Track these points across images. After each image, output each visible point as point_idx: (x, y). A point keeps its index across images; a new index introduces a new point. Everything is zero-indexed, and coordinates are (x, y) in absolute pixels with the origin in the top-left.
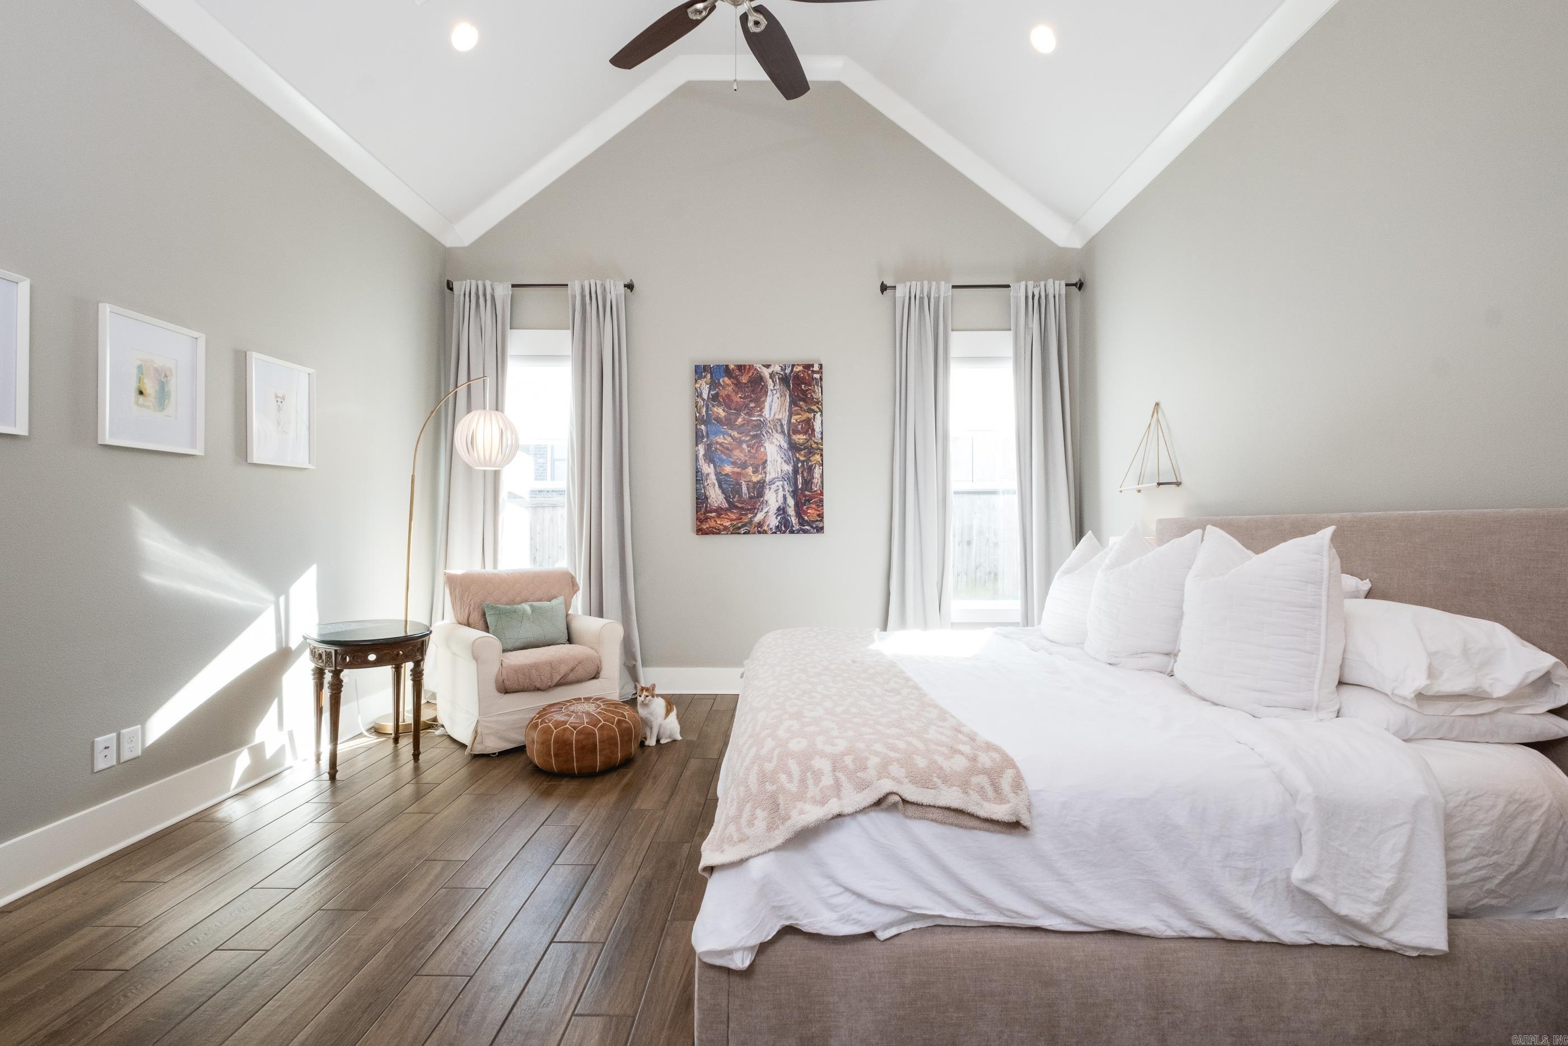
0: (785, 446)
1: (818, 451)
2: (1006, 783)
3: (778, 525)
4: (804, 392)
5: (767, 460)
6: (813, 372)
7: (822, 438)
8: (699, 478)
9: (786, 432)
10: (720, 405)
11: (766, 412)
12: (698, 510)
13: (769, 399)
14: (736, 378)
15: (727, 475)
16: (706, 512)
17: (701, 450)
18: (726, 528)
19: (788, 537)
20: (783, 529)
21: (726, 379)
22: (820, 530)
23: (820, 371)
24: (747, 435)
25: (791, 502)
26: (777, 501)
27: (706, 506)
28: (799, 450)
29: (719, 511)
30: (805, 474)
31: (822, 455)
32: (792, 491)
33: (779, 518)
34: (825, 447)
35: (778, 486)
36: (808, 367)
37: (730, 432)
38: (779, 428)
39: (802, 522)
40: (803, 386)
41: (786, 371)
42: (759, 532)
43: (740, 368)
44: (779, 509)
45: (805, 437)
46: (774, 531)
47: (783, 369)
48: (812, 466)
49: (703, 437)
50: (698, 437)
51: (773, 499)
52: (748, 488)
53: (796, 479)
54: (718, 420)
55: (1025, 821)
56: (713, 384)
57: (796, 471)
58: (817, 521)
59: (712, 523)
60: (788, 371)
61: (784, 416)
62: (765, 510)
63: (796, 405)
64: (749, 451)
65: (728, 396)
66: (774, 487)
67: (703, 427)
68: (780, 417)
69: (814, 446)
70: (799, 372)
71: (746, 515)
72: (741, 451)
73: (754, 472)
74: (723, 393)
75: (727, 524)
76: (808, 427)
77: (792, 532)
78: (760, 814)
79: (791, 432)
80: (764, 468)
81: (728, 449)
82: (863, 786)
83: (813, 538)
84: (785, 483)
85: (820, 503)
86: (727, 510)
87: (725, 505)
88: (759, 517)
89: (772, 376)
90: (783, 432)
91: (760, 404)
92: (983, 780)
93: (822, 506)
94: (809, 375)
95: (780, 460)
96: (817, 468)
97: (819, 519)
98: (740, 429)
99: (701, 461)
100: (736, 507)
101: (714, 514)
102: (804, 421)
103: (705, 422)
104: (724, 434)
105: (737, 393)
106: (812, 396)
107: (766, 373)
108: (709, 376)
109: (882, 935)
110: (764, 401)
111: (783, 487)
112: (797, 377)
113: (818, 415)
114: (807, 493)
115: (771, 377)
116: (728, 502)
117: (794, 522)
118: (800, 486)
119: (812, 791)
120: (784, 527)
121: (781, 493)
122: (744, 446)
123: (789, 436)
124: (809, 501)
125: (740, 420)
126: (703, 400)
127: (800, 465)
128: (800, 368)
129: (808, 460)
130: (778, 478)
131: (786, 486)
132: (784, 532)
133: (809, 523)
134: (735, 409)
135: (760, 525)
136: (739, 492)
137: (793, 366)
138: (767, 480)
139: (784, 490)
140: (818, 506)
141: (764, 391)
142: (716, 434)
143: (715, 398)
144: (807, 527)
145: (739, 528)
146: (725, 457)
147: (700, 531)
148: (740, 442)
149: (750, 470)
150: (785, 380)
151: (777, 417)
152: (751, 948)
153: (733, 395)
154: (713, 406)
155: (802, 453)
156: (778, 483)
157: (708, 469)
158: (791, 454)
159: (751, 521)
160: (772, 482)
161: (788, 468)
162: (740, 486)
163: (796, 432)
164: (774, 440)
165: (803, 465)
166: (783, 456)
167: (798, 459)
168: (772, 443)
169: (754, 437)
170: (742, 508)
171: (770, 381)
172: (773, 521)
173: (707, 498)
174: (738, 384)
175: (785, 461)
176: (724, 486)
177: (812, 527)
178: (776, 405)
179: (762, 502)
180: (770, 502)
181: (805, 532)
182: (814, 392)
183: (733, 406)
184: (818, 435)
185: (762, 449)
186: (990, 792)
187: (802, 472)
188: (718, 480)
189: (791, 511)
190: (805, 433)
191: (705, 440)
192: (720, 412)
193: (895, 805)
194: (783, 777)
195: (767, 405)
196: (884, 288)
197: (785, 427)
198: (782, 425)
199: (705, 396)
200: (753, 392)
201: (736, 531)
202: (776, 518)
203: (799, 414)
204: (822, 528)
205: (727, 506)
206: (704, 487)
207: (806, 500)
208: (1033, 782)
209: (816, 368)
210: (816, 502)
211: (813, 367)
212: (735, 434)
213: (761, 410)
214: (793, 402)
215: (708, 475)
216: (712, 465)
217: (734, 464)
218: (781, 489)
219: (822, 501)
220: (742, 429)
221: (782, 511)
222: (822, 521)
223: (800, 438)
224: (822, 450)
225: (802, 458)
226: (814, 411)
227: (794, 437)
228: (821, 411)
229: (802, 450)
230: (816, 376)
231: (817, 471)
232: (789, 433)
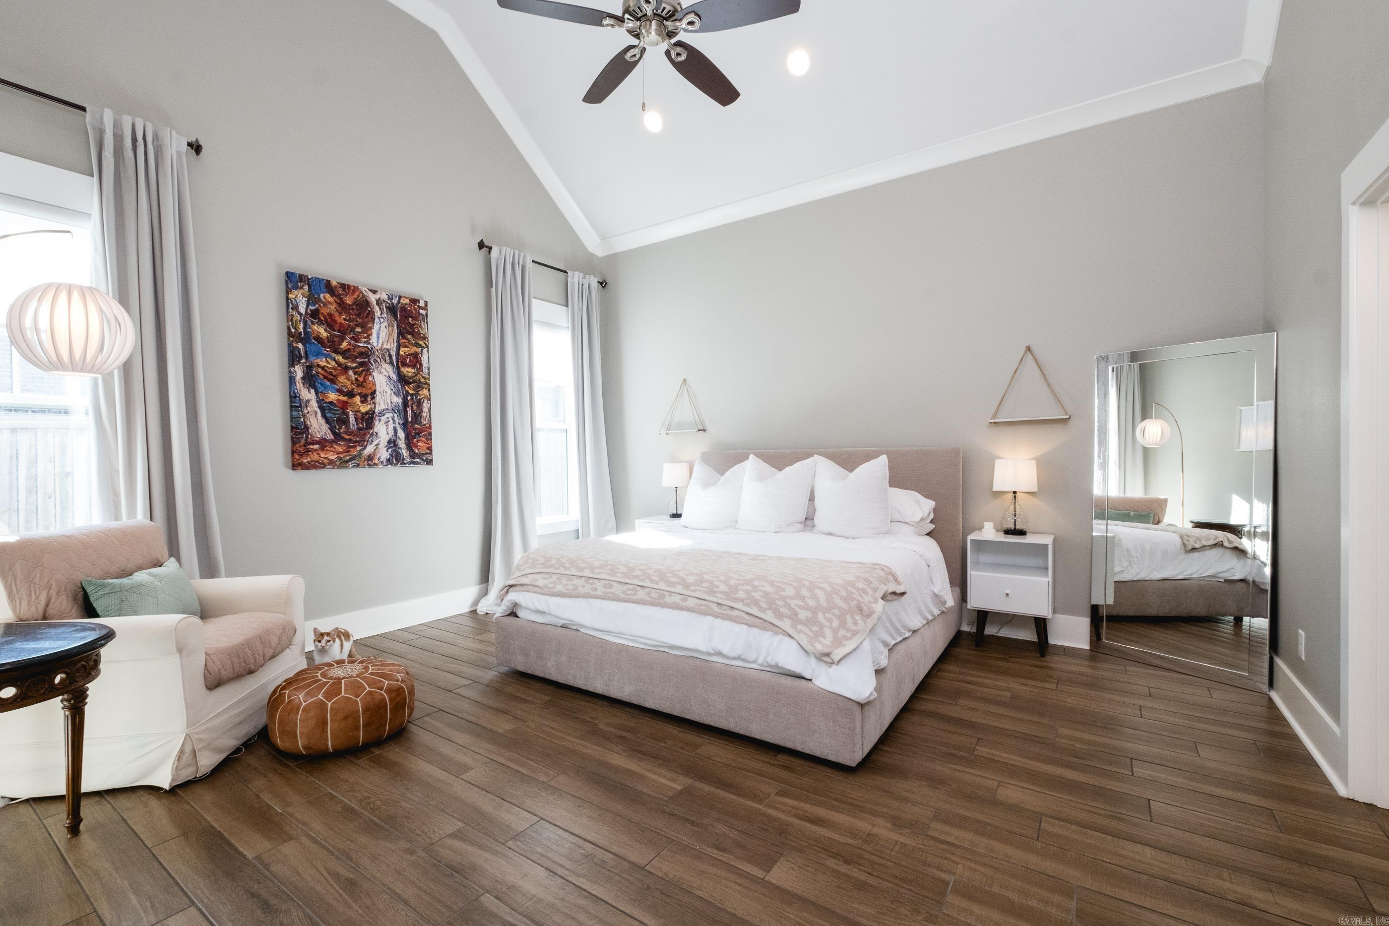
0: (394, 377)
1: (426, 386)
3: (389, 459)
4: (411, 326)
5: (375, 391)
6: (419, 308)
7: (429, 374)
8: (295, 404)
9: (395, 363)
10: (320, 323)
11: (374, 339)
12: (294, 441)
13: (376, 327)
14: (339, 297)
15: (331, 403)
16: (307, 443)
17: (299, 372)
18: (331, 462)
19: (400, 467)
20: (395, 462)
21: (328, 296)
22: (429, 462)
23: (426, 308)
24: (353, 361)
25: (401, 434)
26: (388, 434)
27: (307, 437)
28: (408, 383)
29: (323, 443)
30: (415, 408)
31: (429, 390)
32: (403, 424)
33: (390, 450)
34: (431, 382)
35: (388, 418)
36: (415, 301)
37: (334, 355)
38: (387, 359)
39: (413, 455)
40: (410, 319)
41: (393, 301)
42: (369, 465)
43: (344, 286)
44: (389, 442)
45: (413, 371)
46: (385, 464)
47: (390, 298)
48: (420, 400)
49: (300, 358)
50: (294, 358)
51: (383, 430)
52: (356, 420)
53: (406, 412)
54: (319, 339)
56: (312, 299)
57: (405, 404)
58: (427, 453)
59: (315, 457)
60: (395, 301)
61: (392, 346)
62: (375, 443)
63: (404, 337)
64: (356, 379)
65: (330, 315)
66: (383, 418)
67: (300, 346)
68: (388, 347)
69: (422, 380)
70: (406, 304)
71: (355, 447)
72: (348, 379)
73: (362, 402)
74: (325, 311)
75: (333, 457)
76: (416, 361)
77: (403, 463)
79: (400, 364)
80: (373, 398)
81: (331, 374)
83: (421, 471)
84: (395, 415)
85: (429, 437)
86: (332, 442)
87: (330, 436)
88: (369, 450)
89: (379, 302)
90: (391, 363)
91: (367, 331)
93: (431, 439)
94: (415, 309)
95: (389, 392)
96: (426, 402)
97: (428, 452)
98: (344, 353)
99: (299, 385)
100: (344, 439)
101: (316, 447)
102: (412, 354)
103: (303, 341)
104: (326, 356)
105: (340, 314)
106: (419, 331)
107: (373, 298)
108: (306, 287)
110: (371, 328)
111: (393, 419)
112: (403, 309)
113: (425, 350)
114: (416, 426)
115: (378, 304)
116: (334, 433)
117: (405, 455)
118: (410, 419)
120: (396, 459)
121: (391, 426)
122: (351, 373)
123: (398, 368)
124: (419, 434)
125: (345, 344)
126: (300, 314)
127: (409, 398)
128: (407, 301)
129: (417, 394)
130: (387, 409)
131: (396, 419)
132: (396, 464)
133: (419, 456)
134: (339, 331)
135: (370, 458)
136: (345, 421)
137: (400, 297)
138: (377, 411)
139: (394, 422)
140: (427, 439)
141: (371, 316)
142: (318, 354)
143: (315, 314)
144: (418, 460)
145: (348, 461)
146: (329, 383)
147: (296, 466)
148: (346, 369)
149: (358, 399)
150: (392, 310)
151: (385, 346)
153: (336, 315)
154: (313, 323)
155: (411, 386)
156: (388, 415)
157: (307, 395)
158: (400, 387)
159: (360, 454)
160: (382, 414)
161: (398, 400)
162: (347, 415)
163: (405, 364)
164: (383, 370)
165: (412, 399)
166: (392, 388)
167: (407, 392)
168: (381, 373)
169: (361, 364)
170: (350, 440)
171: (377, 308)
172: (384, 454)
173: (307, 428)
174: (342, 305)
175: (394, 393)
176: (329, 415)
177: (422, 459)
178: (384, 333)
179: (372, 434)
180: (380, 434)
181: (414, 463)
182: (421, 327)
183: (336, 327)
184: (425, 370)
185: (371, 378)
186: (899, 583)
187: (412, 405)
188: (320, 407)
189: (402, 444)
190: (414, 367)
191: (303, 361)
192: (322, 331)
195: (374, 332)
196: (481, 245)
197: (394, 358)
198: (390, 356)
199: (303, 311)
200: (359, 315)
201: (343, 464)
202: (387, 451)
203: (408, 347)
204: (431, 461)
205: (332, 437)
206: (304, 416)
207: (416, 433)
208: (901, 571)
209: (422, 304)
210: (425, 435)
211: (419, 303)
212: (340, 358)
213: (368, 336)
214: (401, 334)
215: (308, 401)
216: (312, 391)
217: (340, 391)
218: (391, 421)
219: (430, 434)
220: (348, 354)
221: (392, 443)
222: (431, 453)
223: (408, 371)
224: (429, 385)
225: (411, 392)
226: (420, 346)
227: (403, 369)
228: (427, 347)
229: (411, 383)
230: (422, 311)
231: (425, 405)
232: (397, 364)
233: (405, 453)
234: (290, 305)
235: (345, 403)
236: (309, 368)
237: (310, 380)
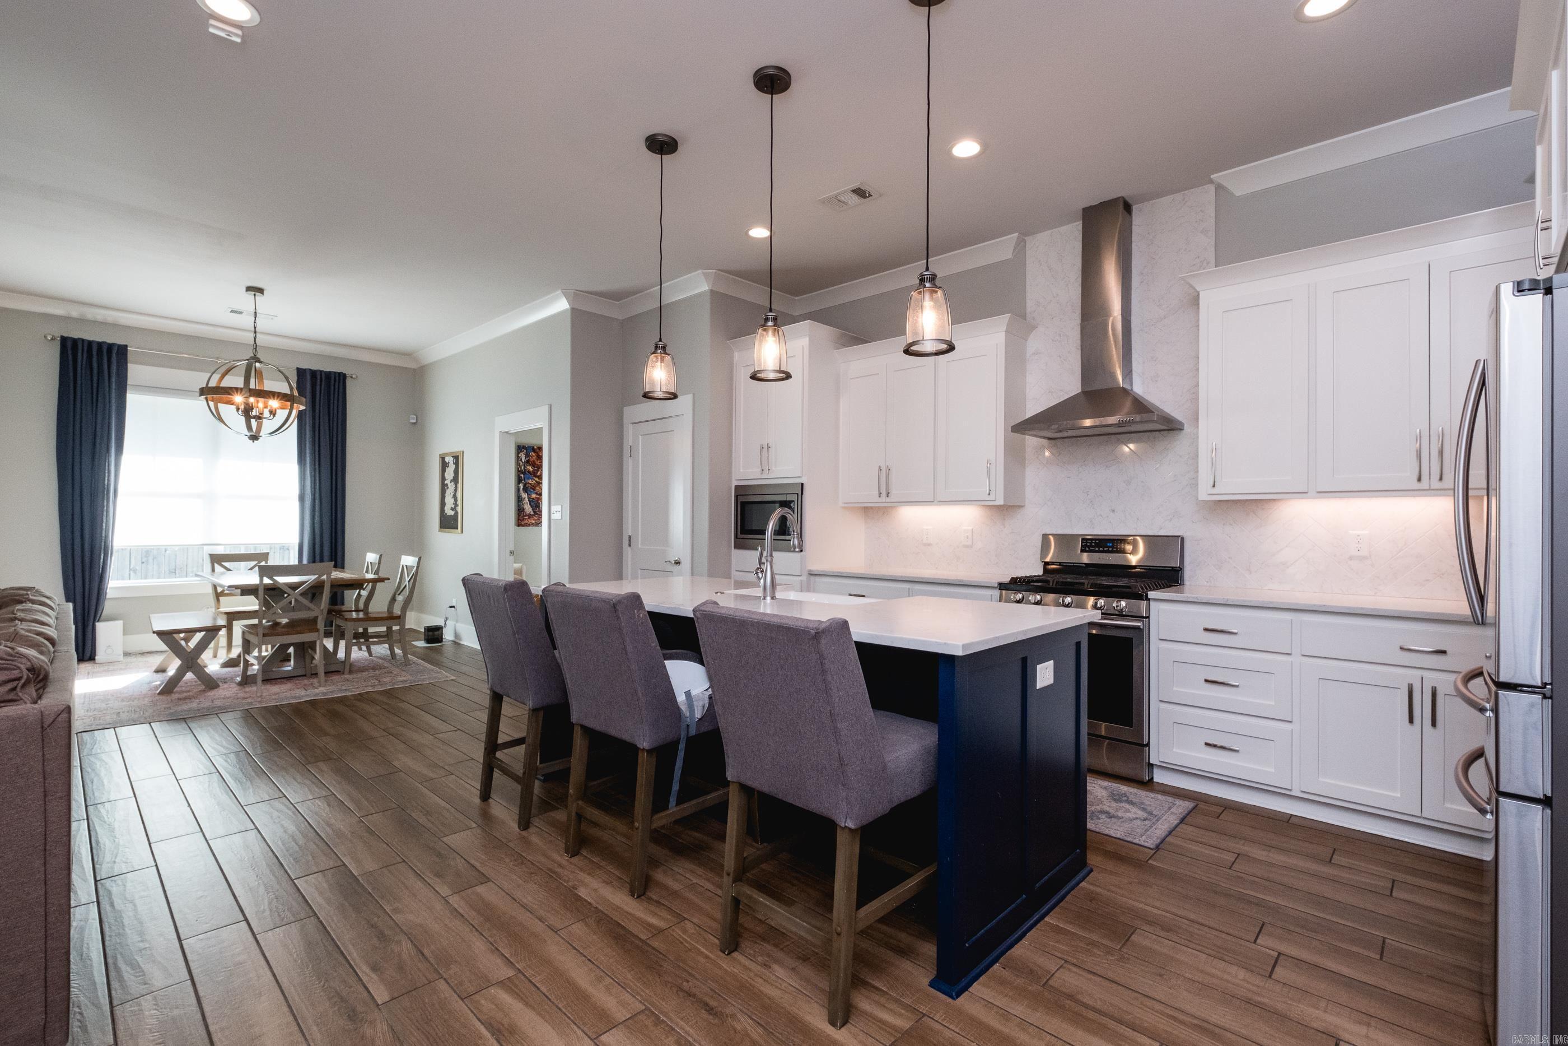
234: (518, 458)
235: (538, 498)
236: (525, 485)
237: (525, 490)
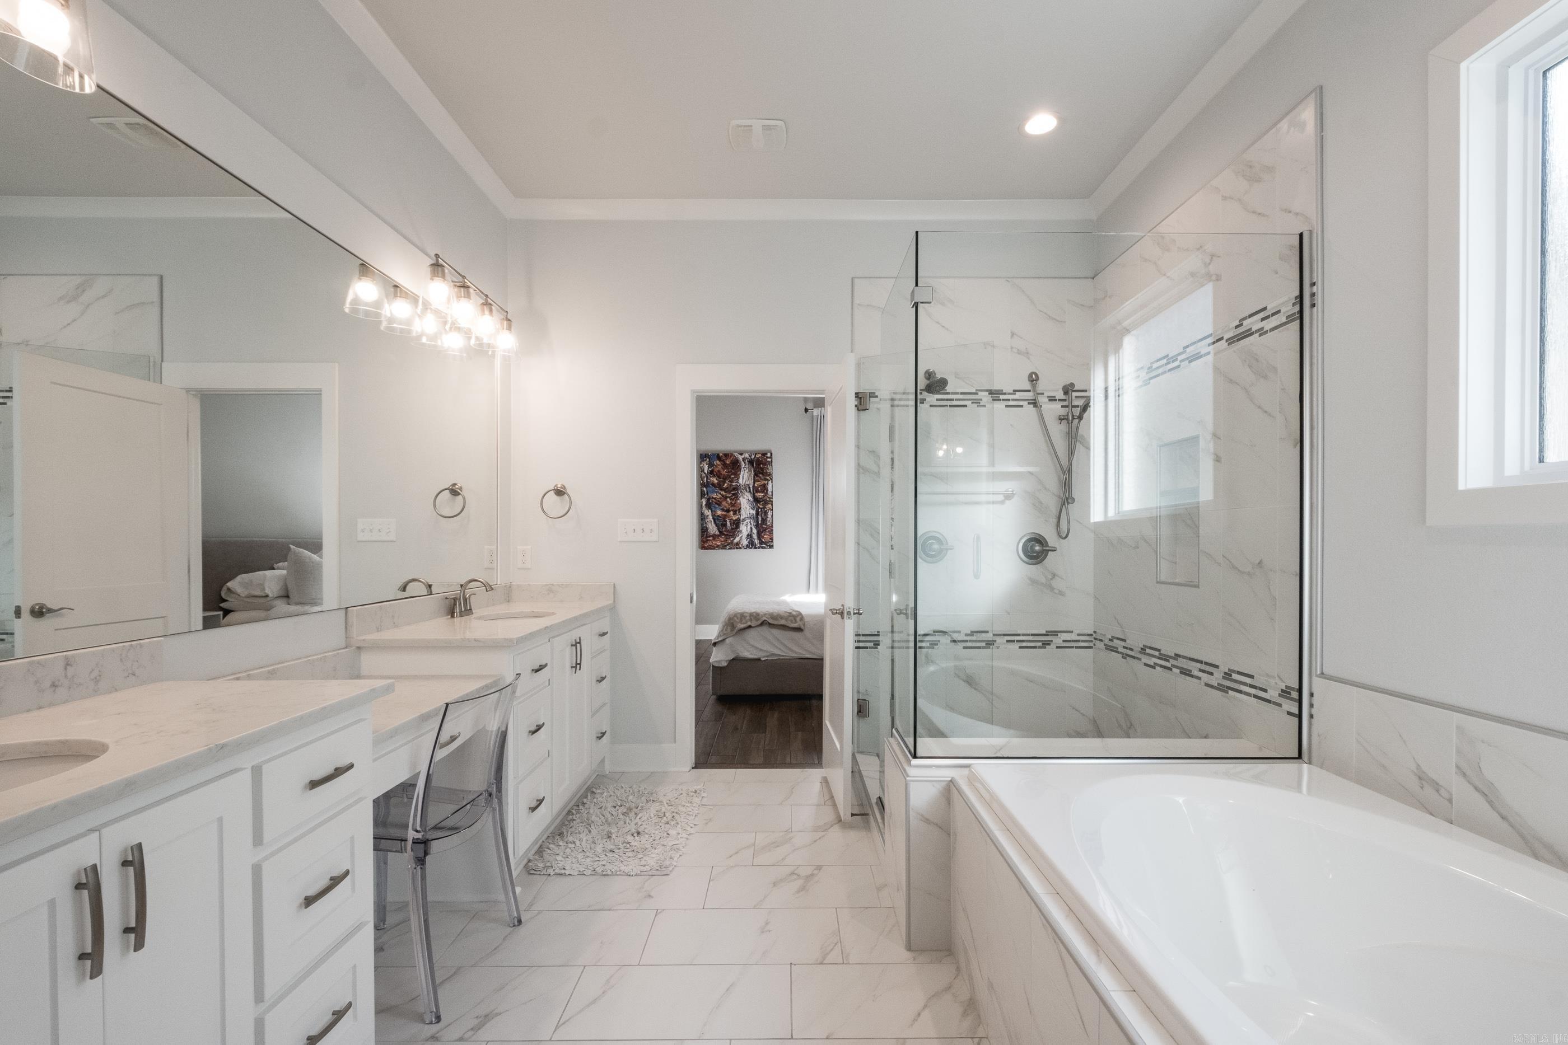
0: (751, 499)
1: (770, 502)
2: (798, 619)
4: (762, 469)
5: (741, 508)
6: (767, 457)
7: (772, 495)
8: (702, 518)
10: (714, 476)
11: (741, 481)
12: (702, 536)
13: (742, 473)
14: (723, 461)
15: (718, 516)
16: (707, 537)
17: (704, 502)
18: (718, 546)
19: (753, 550)
21: (718, 461)
22: (771, 547)
23: (771, 457)
24: (730, 493)
25: (755, 531)
27: (707, 534)
29: (714, 537)
31: (772, 505)
34: (774, 500)
36: (764, 454)
37: (720, 491)
38: (748, 490)
39: (761, 543)
42: (737, 548)
43: (726, 455)
44: (748, 535)
45: (763, 494)
47: (750, 456)
48: (767, 511)
49: (705, 495)
50: (702, 495)
51: (745, 529)
52: (731, 524)
53: (757, 518)
54: (713, 485)
55: (802, 627)
56: (710, 465)
57: (757, 514)
59: (711, 544)
60: (753, 457)
61: (751, 482)
62: (740, 536)
63: (757, 476)
64: (731, 503)
65: (719, 471)
66: (745, 523)
67: (705, 489)
68: (748, 483)
69: (768, 499)
71: (729, 538)
72: (727, 503)
73: (734, 514)
74: (716, 470)
75: (719, 543)
76: (764, 488)
77: (755, 548)
78: (729, 628)
80: (740, 512)
81: (719, 501)
82: (757, 620)
83: (768, 551)
85: (771, 532)
86: (718, 536)
87: (718, 533)
88: (737, 539)
89: (744, 459)
90: (750, 492)
91: (737, 476)
92: (792, 618)
93: (773, 533)
94: (764, 459)
96: (769, 512)
98: (725, 490)
99: (704, 508)
100: (724, 534)
101: (711, 538)
102: (762, 485)
103: (706, 486)
104: (716, 492)
105: (724, 470)
106: (766, 471)
107: (740, 458)
108: (708, 460)
109: (763, 659)
110: (740, 474)
111: (750, 522)
112: (758, 460)
113: (770, 482)
114: (764, 526)
115: (743, 461)
116: (720, 532)
117: (756, 542)
119: (744, 621)
120: (751, 545)
122: (728, 499)
123: (754, 494)
124: (765, 530)
125: (726, 485)
126: (705, 473)
127: (760, 510)
128: (760, 455)
129: (765, 507)
131: (752, 522)
132: (751, 548)
133: (765, 543)
134: (723, 479)
135: (738, 544)
136: (725, 525)
138: (741, 519)
140: (770, 533)
141: (739, 468)
142: (713, 492)
143: (711, 472)
144: (764, 546)
145: (726, 546)
146: (717, 506)
147: (703, 548)
148: (726, 498)
149: (732, 512)
150: (751, 462)
152: (726, 661)
153: (722, 470)
154: (711, 477)
157: (708, 513)
159: (732, 542)
160: (744, 520)
161: (753, 512)
162: (726, 522)
163: (758, 491)
164: (745, 496)
165: (762, 510)
167: (759, 507)
168: (744, 498)
169: (733, 494)
170: (727, 535)
171: (743, 462)
172: (745, 542)
173: (707, 529)
174: (725, 466)
176: (717, 522)
177: (767, 545)
178: (746, 477)
179: (739, 531)
180: (743, 531)
182: (768, 469)
183: (722, 477)
184: (770, 493)
185: (738, 501)
186: (794, 621)
188: (713, 518)
189: (755, 536)
190: (763, 492)
191: (706, 496)
192: (715, 480)
193: (766, 623)
194: (736, 618)
195: (741, 476)
196: (806, 410)
198: (749, 488)
199: (706, 471)
200: (733, 469)
201: (724, 547)
205: (719, 533)
206: (706, 523)
208: (806, 619)
209: (769, 455)
210: (769, 531)
211: (767, 455)
212: (723, 493)
213: (738, 479)
214: (756, 475)
215: (708, 516)
216: (710, 511)
217: (723, 510)
218: (749, 524)
219: (772, 530)
220: (727, 490)
221: (750, 536)
222: (772, 542)
223: (760, 495)
224: (772, 502)
225: (761, 507)
226: (767, 480)
227: (756, 494)
228: (772, 479)
229: (760, 502)
230: (768, 459)
231: (769, 514)
232: (753, 492)
233: (756, 541)
